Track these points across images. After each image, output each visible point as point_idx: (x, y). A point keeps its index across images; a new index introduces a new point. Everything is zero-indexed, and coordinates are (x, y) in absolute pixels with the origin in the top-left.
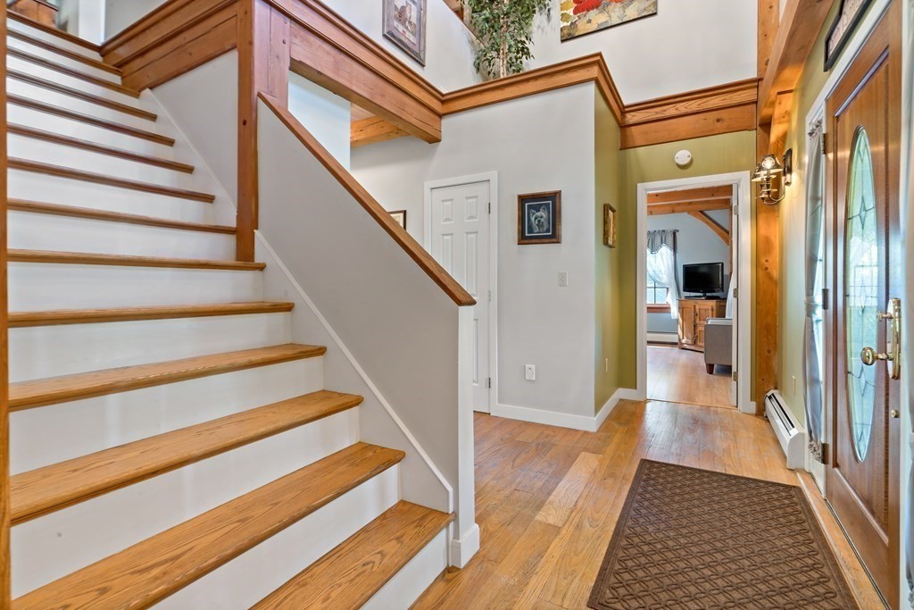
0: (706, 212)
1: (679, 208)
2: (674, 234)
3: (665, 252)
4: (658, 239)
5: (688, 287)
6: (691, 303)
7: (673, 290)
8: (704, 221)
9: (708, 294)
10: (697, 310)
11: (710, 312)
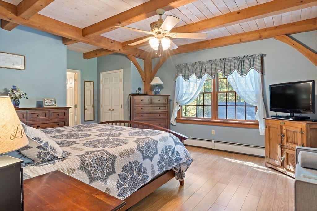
0: (292, 35)
1: (266, 34)
2: (262, 58)
3: (253, 74)
4: (247, 63)
5: (274, 107)
6: (278, 122)
7: (261, 108)
8: (290, 43)
9: (296, 115)
10: (284, 131)
11: (299, 135)
